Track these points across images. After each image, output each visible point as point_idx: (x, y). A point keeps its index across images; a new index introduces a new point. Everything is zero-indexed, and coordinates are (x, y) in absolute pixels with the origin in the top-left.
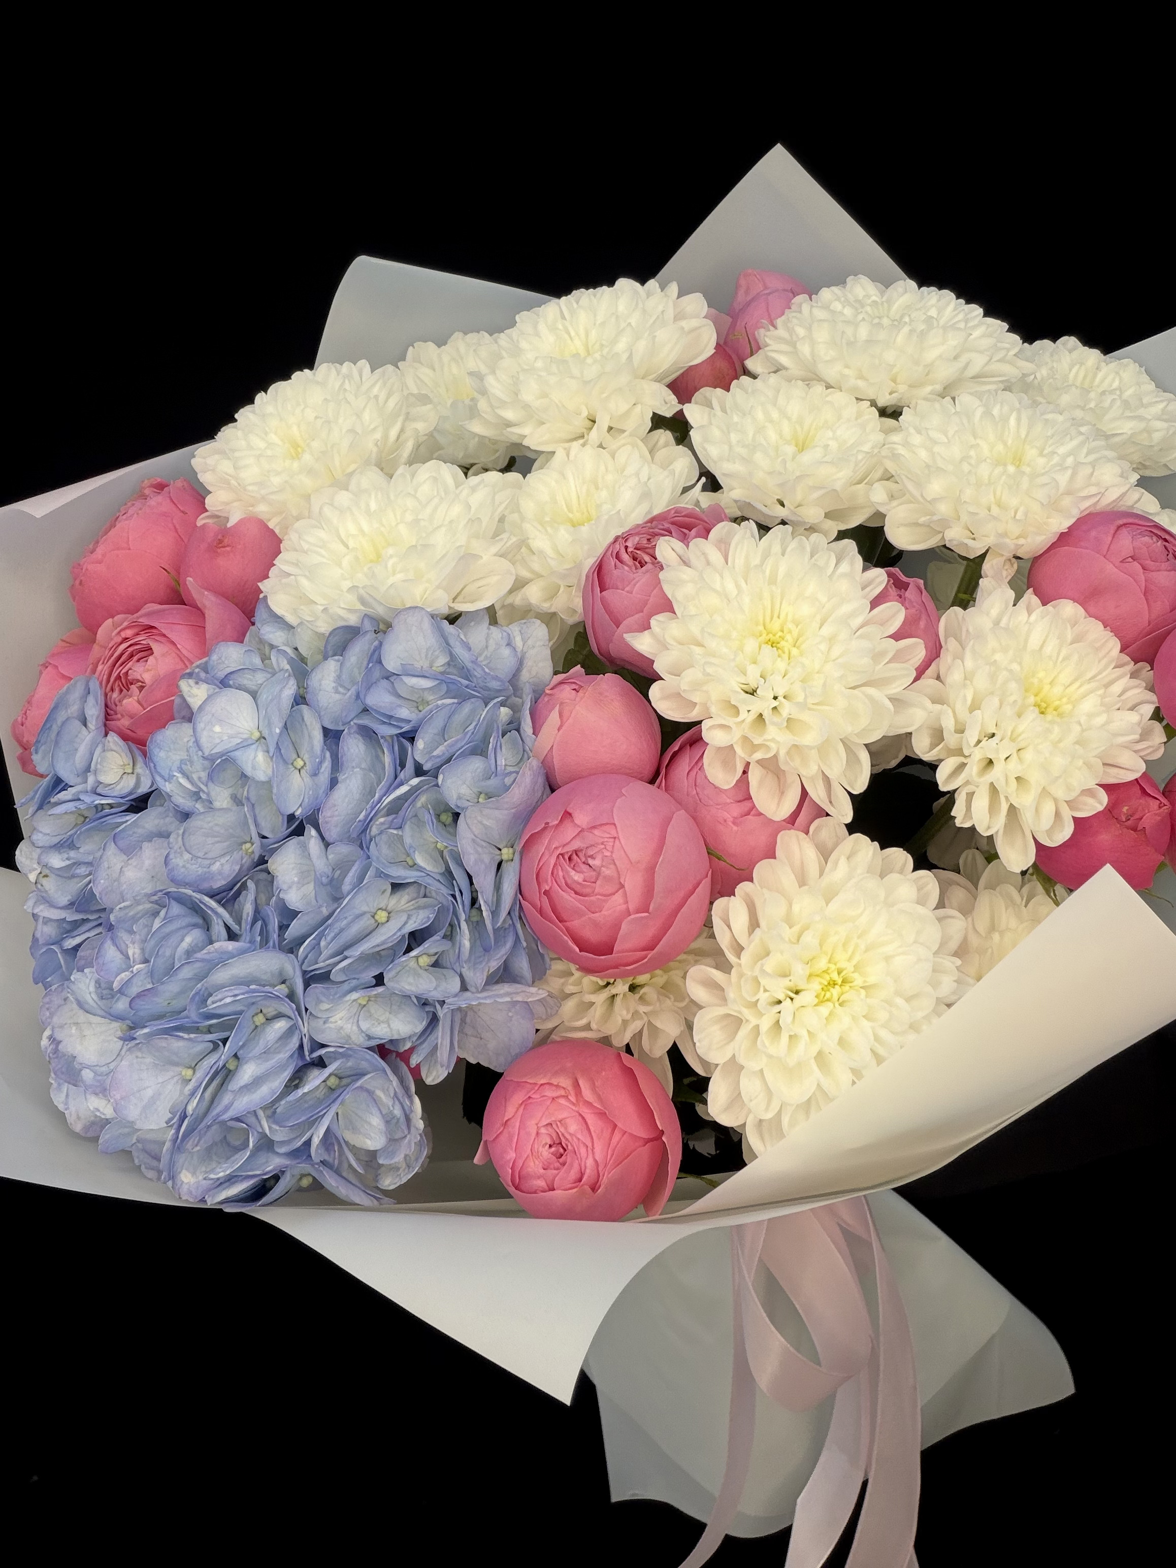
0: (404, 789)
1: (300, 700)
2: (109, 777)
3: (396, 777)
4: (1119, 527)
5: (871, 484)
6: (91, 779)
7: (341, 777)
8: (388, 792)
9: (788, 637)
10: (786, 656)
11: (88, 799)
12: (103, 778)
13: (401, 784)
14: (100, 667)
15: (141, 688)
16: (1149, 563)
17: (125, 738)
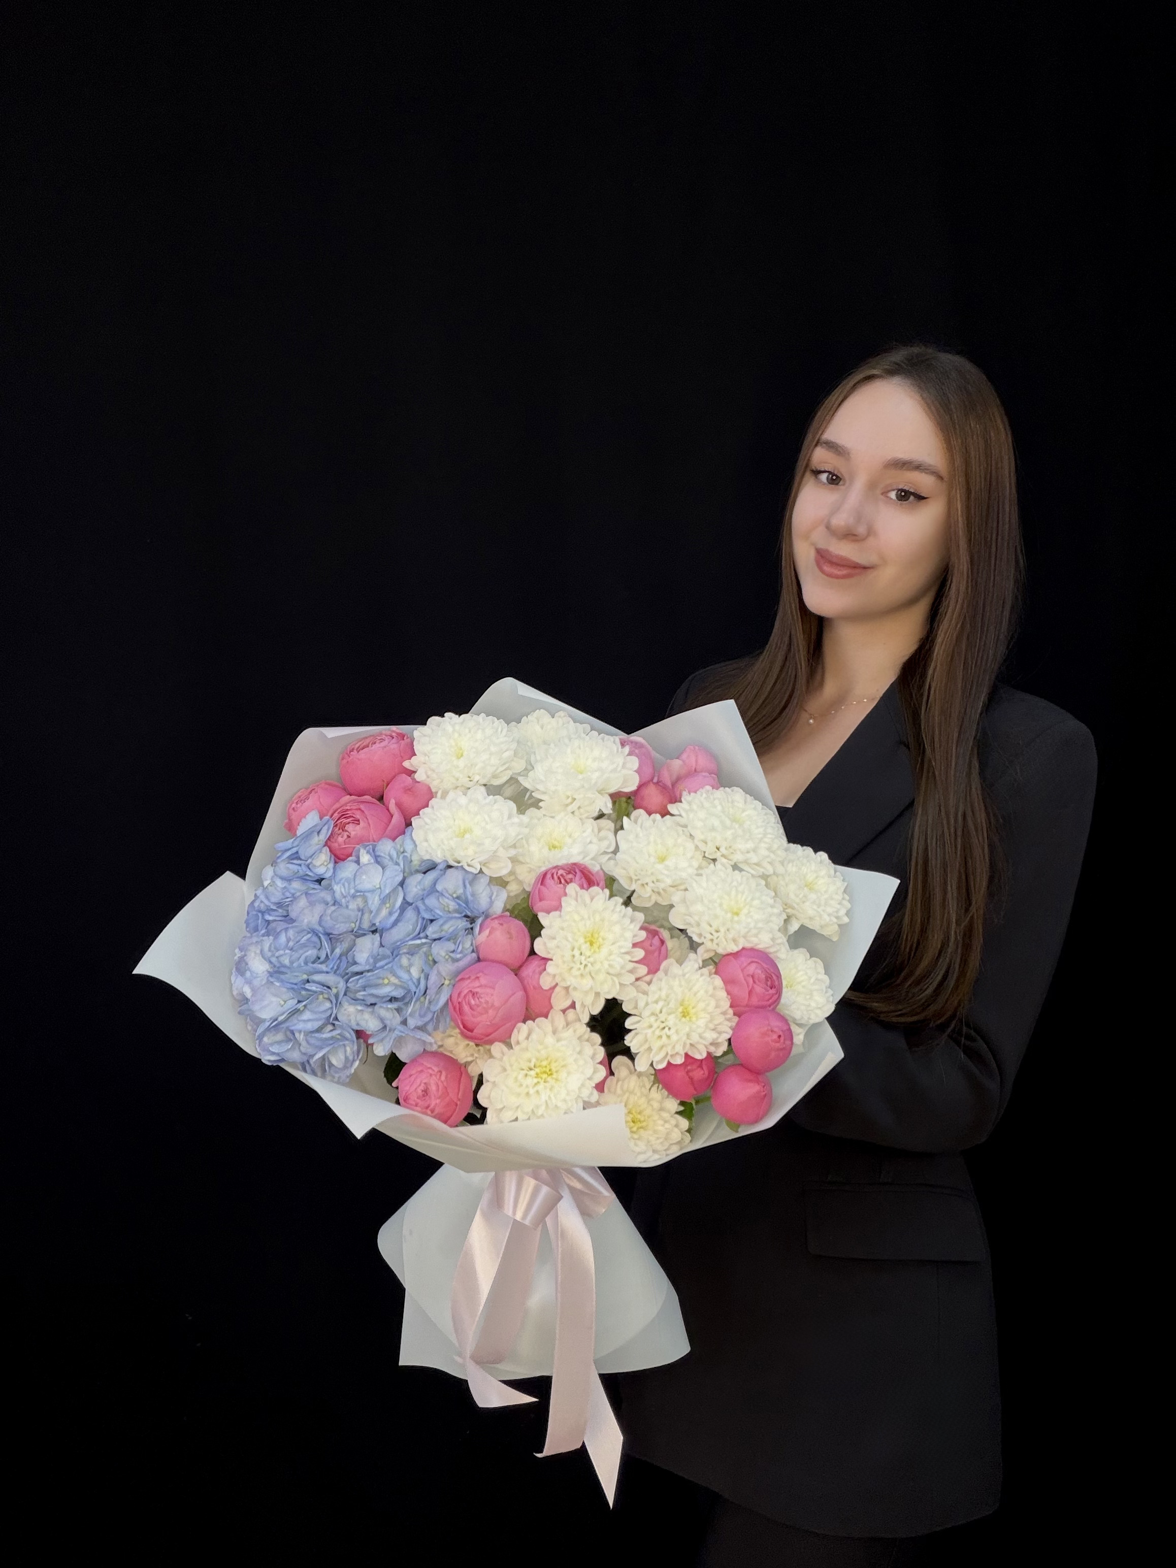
0: (418, 942)
1: (402, 884)
2: (317, 862)
3: (419, 934)
4: (752, 962)
5: (678, 890)
6: (309, 861)
7: (400, 924)
8: (413, 939)
9: (598, 944)
10: (592, 950)
11: (304, 868)
12: (314, 862)
13: (420, 938)
14: (336, 814)
15: (349, 837)
16: (757, 981)
17: (331, 851)
